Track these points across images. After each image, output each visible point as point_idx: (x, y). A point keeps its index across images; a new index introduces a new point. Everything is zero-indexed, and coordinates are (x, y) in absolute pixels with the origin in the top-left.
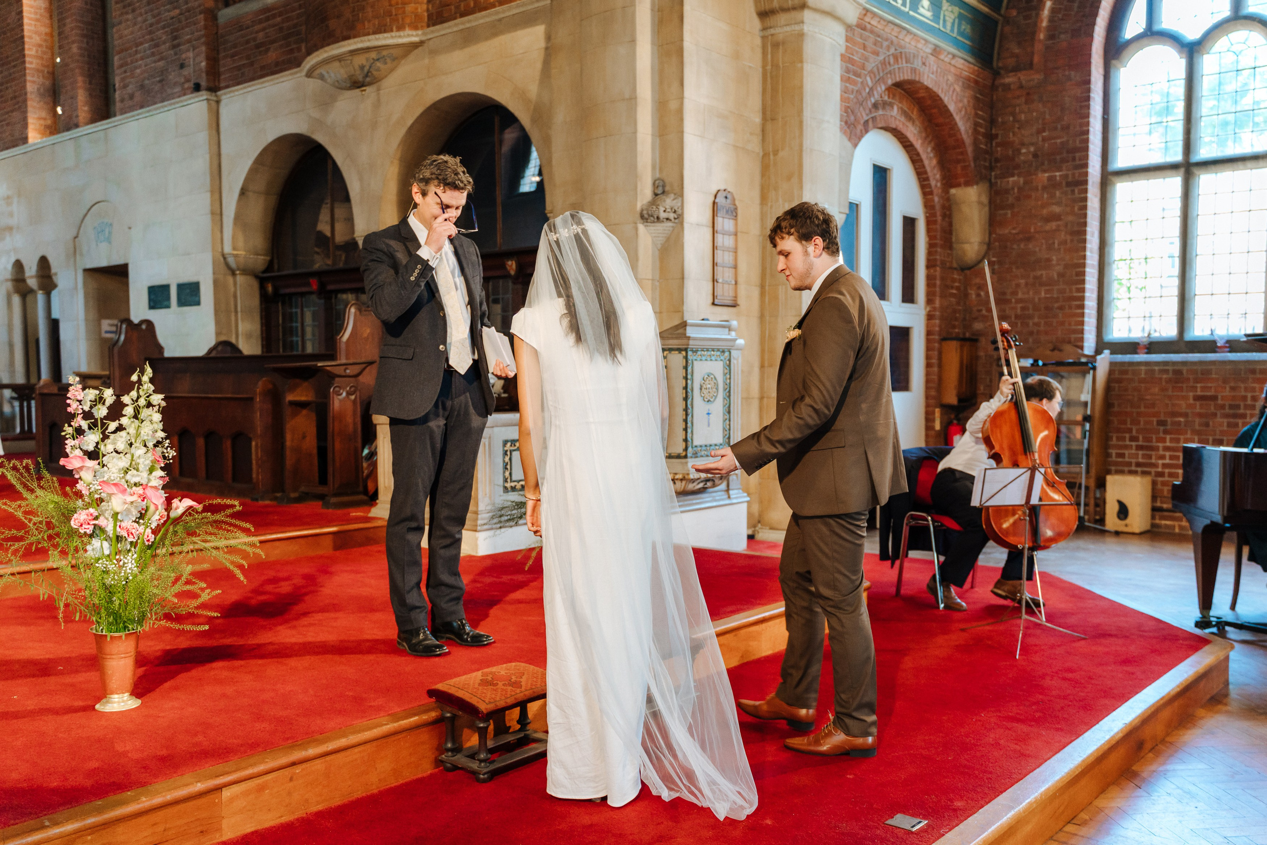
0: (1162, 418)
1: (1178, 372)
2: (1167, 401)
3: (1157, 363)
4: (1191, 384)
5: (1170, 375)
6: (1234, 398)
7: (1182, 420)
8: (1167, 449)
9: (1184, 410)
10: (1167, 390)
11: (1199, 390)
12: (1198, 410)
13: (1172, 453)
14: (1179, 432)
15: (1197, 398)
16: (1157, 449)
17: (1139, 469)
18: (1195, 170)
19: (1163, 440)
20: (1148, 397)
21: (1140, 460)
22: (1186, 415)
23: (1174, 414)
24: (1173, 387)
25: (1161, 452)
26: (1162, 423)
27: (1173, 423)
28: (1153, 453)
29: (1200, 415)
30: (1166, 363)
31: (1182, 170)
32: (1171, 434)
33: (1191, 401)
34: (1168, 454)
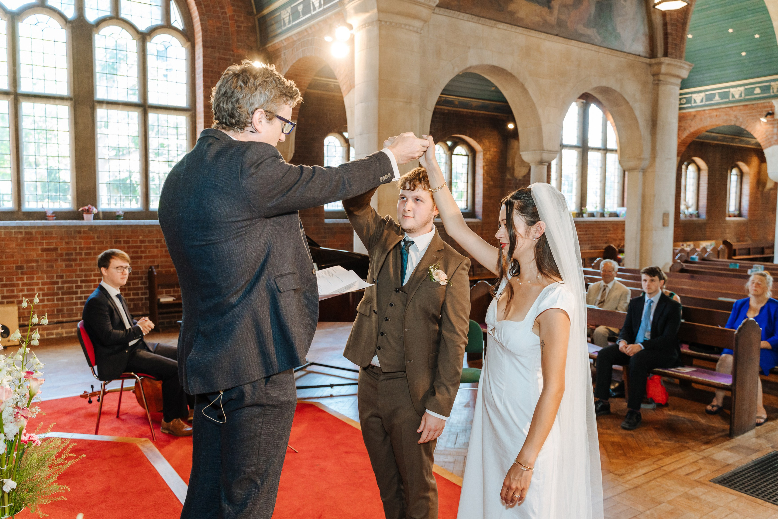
0: (20, 264)
1: (29, 233)
2: (22, 253)
3: (14, 228)
4: (39, 241)
5: (23, 235)
6: (68, 249)
7: (34, 264)
8: (24, 285)
9: (35, 258)
10: (22, 245)
11: (45, 244)
12: (45, 257)
13: (29, 287)
14: (33, 273)
15: (43, 250)
16: (18, 285)
17: (5, 301)
18: (21, 99)
19: (22, 279)
20: (8, 251)
21: (5, 294)
22: (37, 261)
23: (28, 261)
24: (26, 244)
25: (21, 287)
26: (18, 268)
27: (28, 267)
28: (15, 288)
29: (47, 261)
30: (20, 227)
31: (12, 97)
32: (27, 274)
33: (40, 252)
34: (25, 288)
